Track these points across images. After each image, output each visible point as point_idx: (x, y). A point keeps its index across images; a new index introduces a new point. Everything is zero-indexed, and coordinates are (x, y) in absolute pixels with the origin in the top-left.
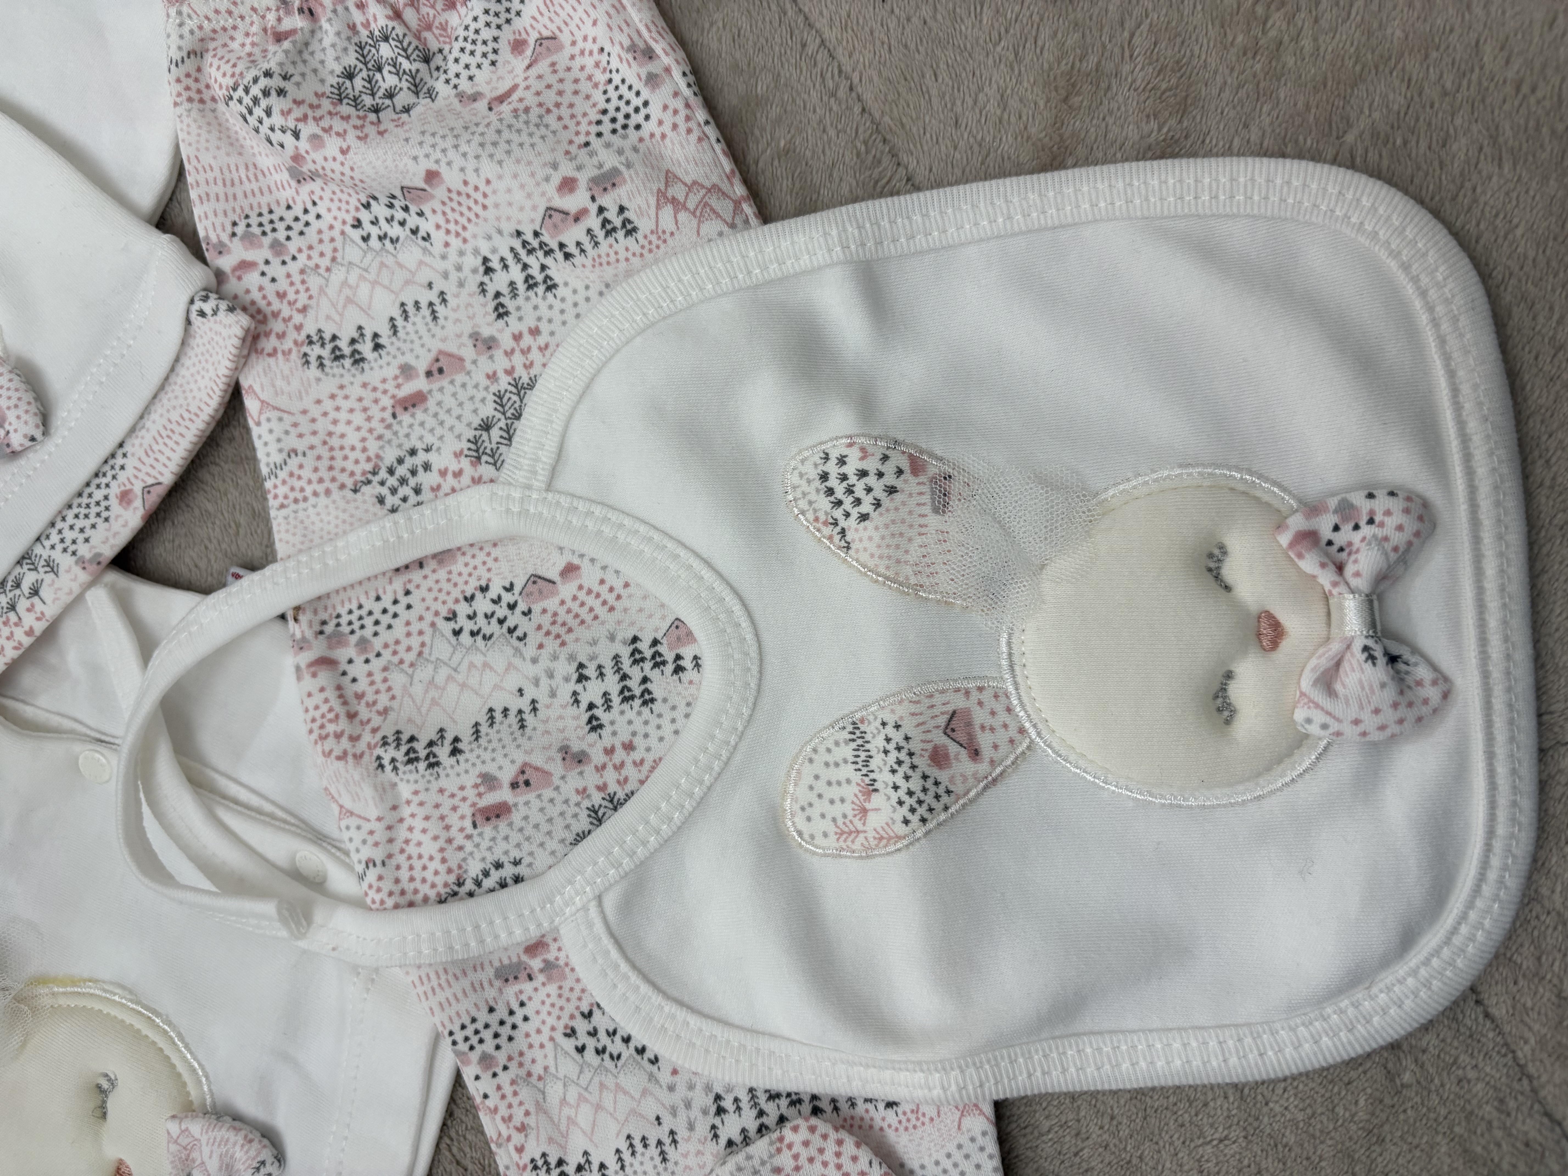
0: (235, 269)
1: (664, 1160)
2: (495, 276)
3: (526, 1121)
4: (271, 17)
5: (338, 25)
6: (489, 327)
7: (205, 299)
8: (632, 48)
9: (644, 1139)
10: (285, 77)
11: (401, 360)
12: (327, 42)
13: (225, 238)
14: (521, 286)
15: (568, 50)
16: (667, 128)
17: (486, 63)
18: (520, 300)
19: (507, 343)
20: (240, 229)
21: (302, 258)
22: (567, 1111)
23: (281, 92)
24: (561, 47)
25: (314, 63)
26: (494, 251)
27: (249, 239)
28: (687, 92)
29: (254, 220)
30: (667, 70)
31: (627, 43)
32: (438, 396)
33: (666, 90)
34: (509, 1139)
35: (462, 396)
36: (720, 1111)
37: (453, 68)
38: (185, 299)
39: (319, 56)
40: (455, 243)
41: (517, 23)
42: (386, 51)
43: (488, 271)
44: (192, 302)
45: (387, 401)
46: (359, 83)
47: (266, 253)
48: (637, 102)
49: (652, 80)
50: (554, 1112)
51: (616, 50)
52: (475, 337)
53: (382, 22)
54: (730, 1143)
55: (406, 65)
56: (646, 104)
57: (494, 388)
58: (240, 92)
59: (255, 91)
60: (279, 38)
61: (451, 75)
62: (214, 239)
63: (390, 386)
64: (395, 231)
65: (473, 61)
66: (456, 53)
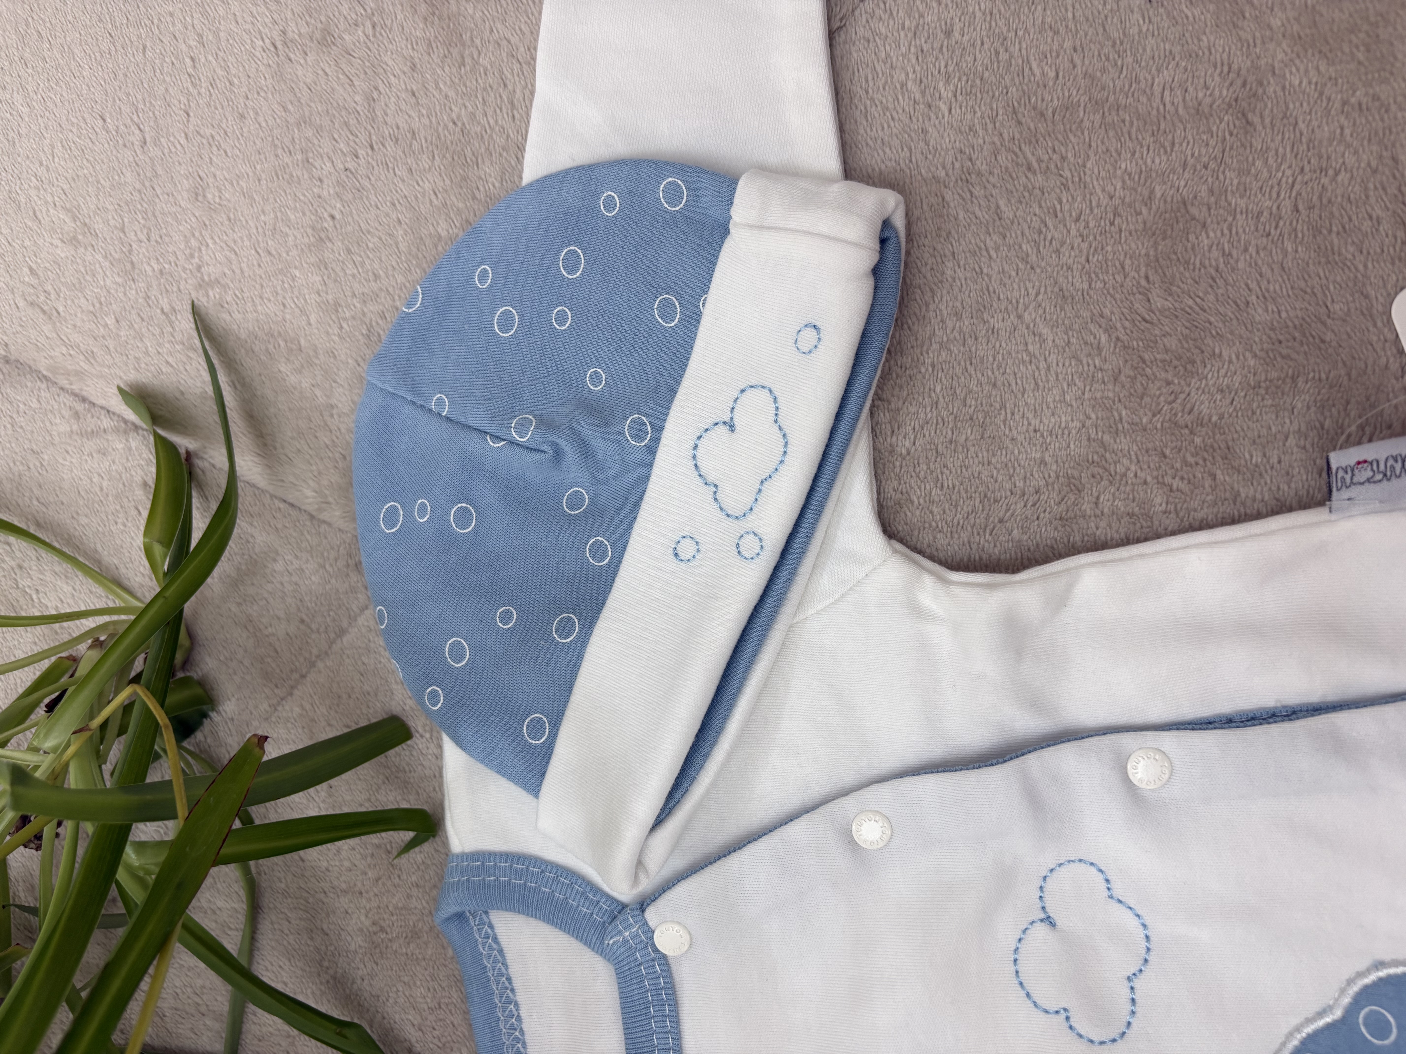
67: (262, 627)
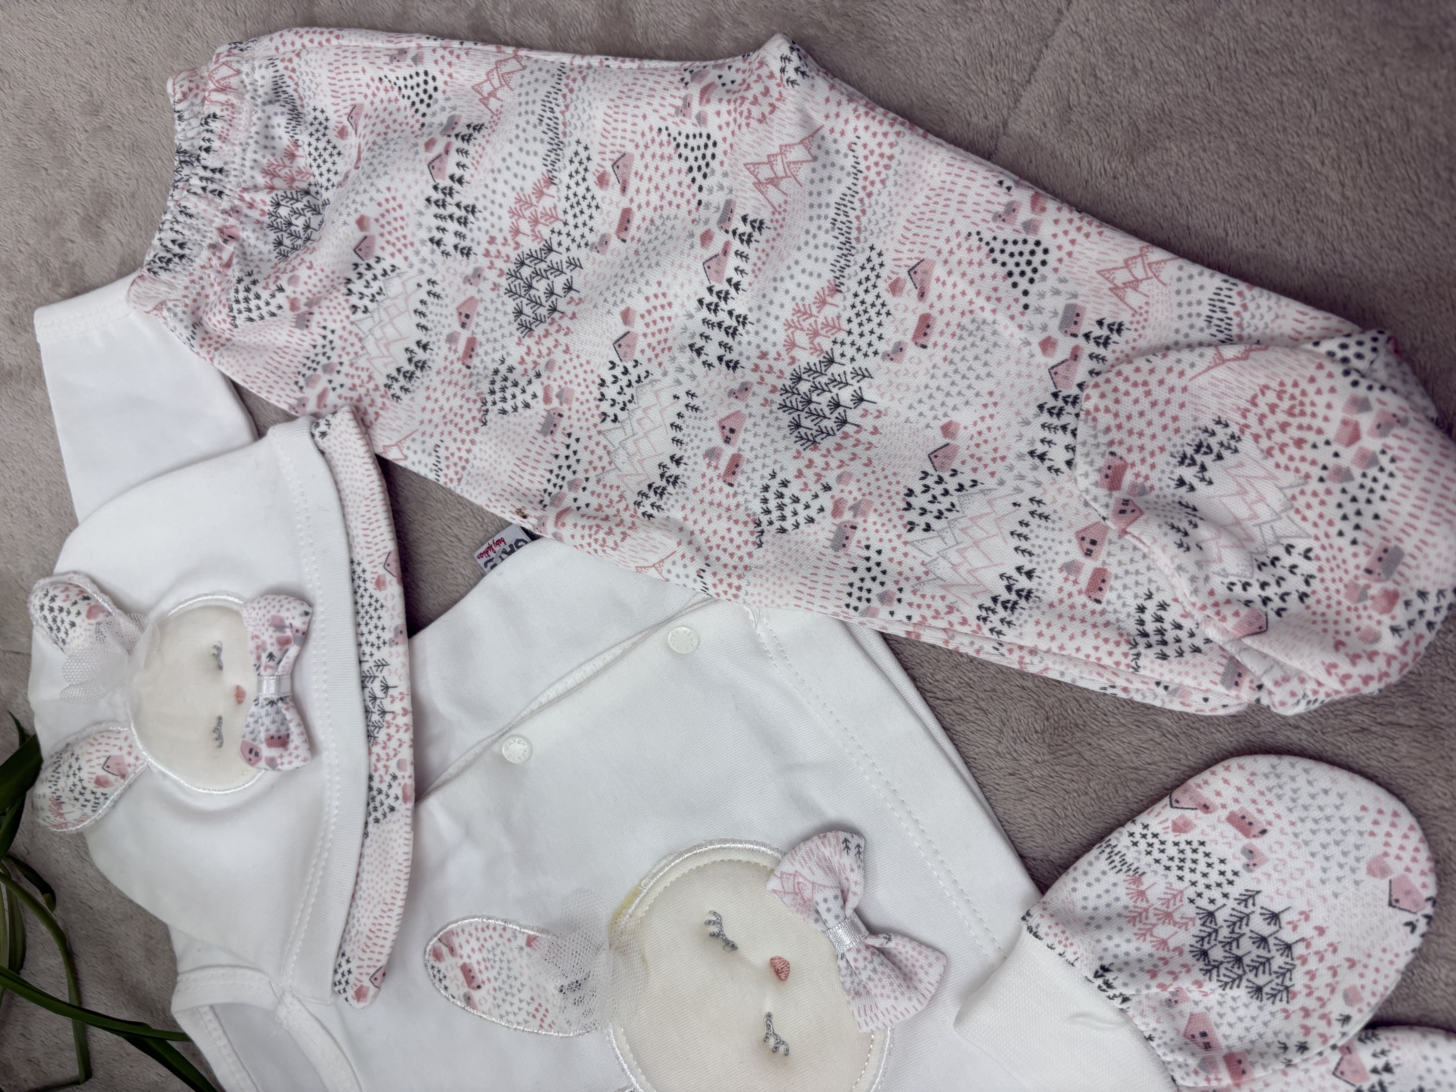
0: (319, 406)
1: (1047, 518)
2: (445, 241)
3: (947, 602)
4: (215, 262)
5: (250, 227)
6: (467, 267)
7: (317, 425)
8: (393, 58)
9: (1021, 523)
10: (250, 274)
11: (443, 338)
12: (252, 241)
13: (299, 395)
14: (461, 229)
15: (367, 103)
16: (447, 70)
17: (336, 158)
18: (469, 235)
19: (484, 262)
20: (302, 382)
21: (345, 359)
22: (962, 570)
23: (254, 282)
24: (362, 106)
25: (256, 257)
26: (430, 230)
27: (310, 381)
28: (438, 43)
29: (304, 370)
30: (419, 47)
31: (387, 59)
32: (479, 330)
33: (428, 56)
34: (951, 624)
35: (490, 315)
36: (1042, 457)
37: (323, 181)
38: (308, 437)
39: (255, 252)
40: (409, 252)
41: (331, 124)
42: (284, 211)
43: (438, 243)
44: (313, 435)
45: (458, 365)
46: (287, 242)
47: (325, 377)
48: (422, 77)
49: (417, 59)
50: (958, 580)
51: (386, 70)
52: (467, 280)
53: (268, 199)
54: (1069, 463)
55: (299, 205)
56: (426, 73)
57: (502, 291)
58: (235, 307)
59: (241, 295)
60: (228, 265)
61: (325, 184)
62: (293, 402)
63: (452, 357)
64: (375, 286)
65: (329, 165)
66: (316, 172)
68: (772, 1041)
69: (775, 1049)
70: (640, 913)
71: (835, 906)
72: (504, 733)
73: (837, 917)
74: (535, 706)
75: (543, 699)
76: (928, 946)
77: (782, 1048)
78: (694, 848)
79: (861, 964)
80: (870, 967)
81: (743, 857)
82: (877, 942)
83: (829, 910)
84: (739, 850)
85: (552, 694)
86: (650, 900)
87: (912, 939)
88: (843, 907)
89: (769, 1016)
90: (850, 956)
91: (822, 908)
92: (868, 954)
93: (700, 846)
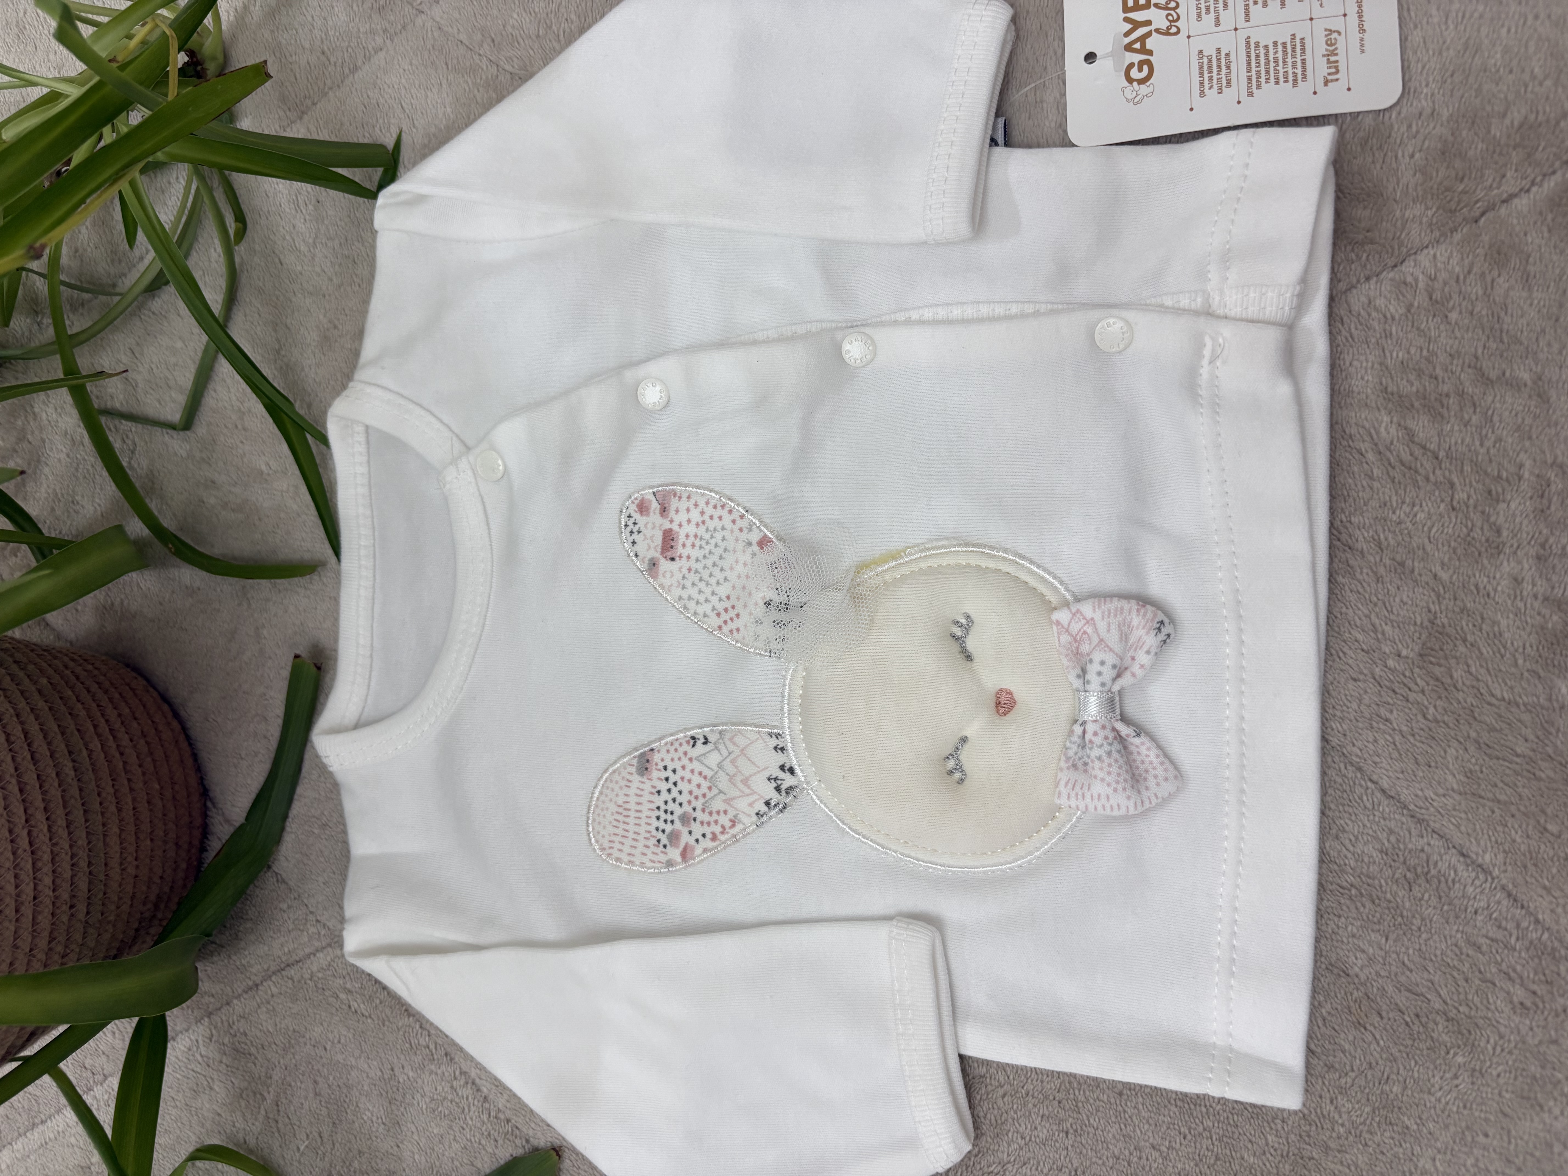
67: (287, 54)
68: (951, 764)
69: (951, 772)
70: (888, 578)
71: (1108, 673)
72: (853, 326)
73: (1103, 684)
74: (901, 317)
75: (915, 316)
76: (1172, 762)
77: (958, 775)
78: (985, 546)
79: (1098, 740)
80: (1107, 748)
81: (1032, 582)
82: (1124, 730)
83: (1099, 674)
84: (1032, 573)
85: (928, 314)
86: (906, 570)
87: (1159, 747)
88: (1114, 680)
89: (964, 740)
90: (1091, 728)
91: (1093, 669)
92: (1111, 735)
93: (991, 548)
